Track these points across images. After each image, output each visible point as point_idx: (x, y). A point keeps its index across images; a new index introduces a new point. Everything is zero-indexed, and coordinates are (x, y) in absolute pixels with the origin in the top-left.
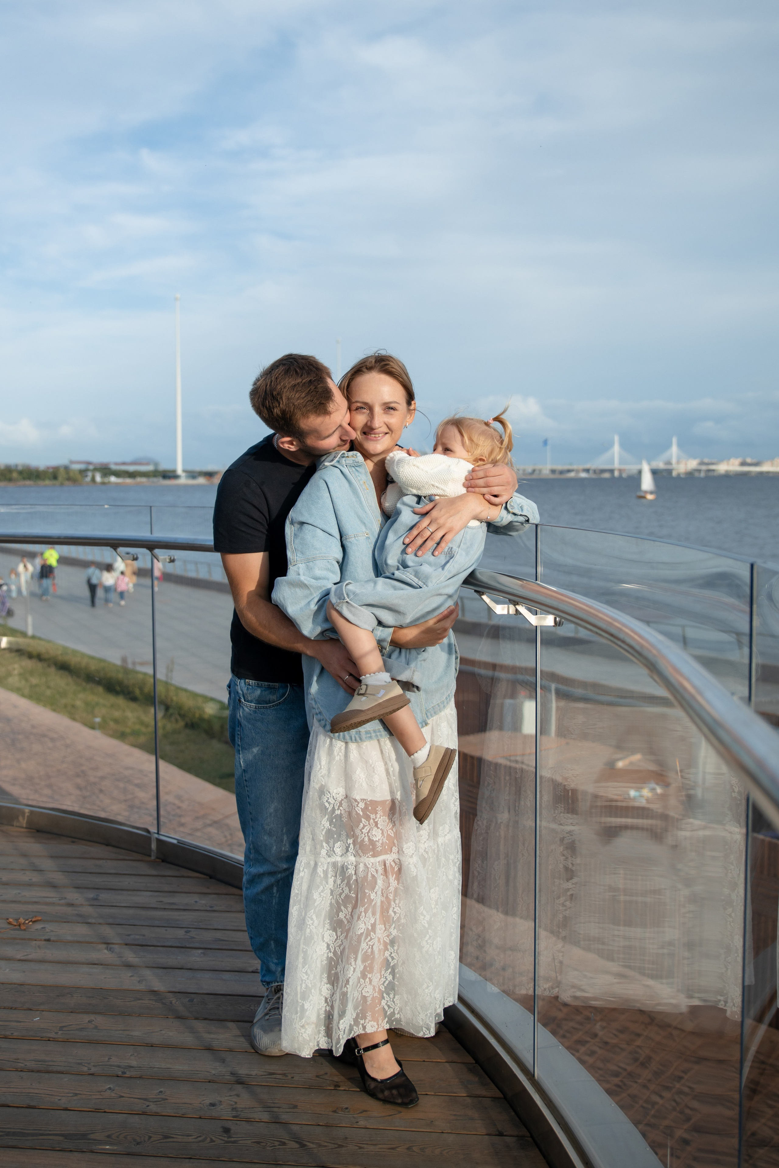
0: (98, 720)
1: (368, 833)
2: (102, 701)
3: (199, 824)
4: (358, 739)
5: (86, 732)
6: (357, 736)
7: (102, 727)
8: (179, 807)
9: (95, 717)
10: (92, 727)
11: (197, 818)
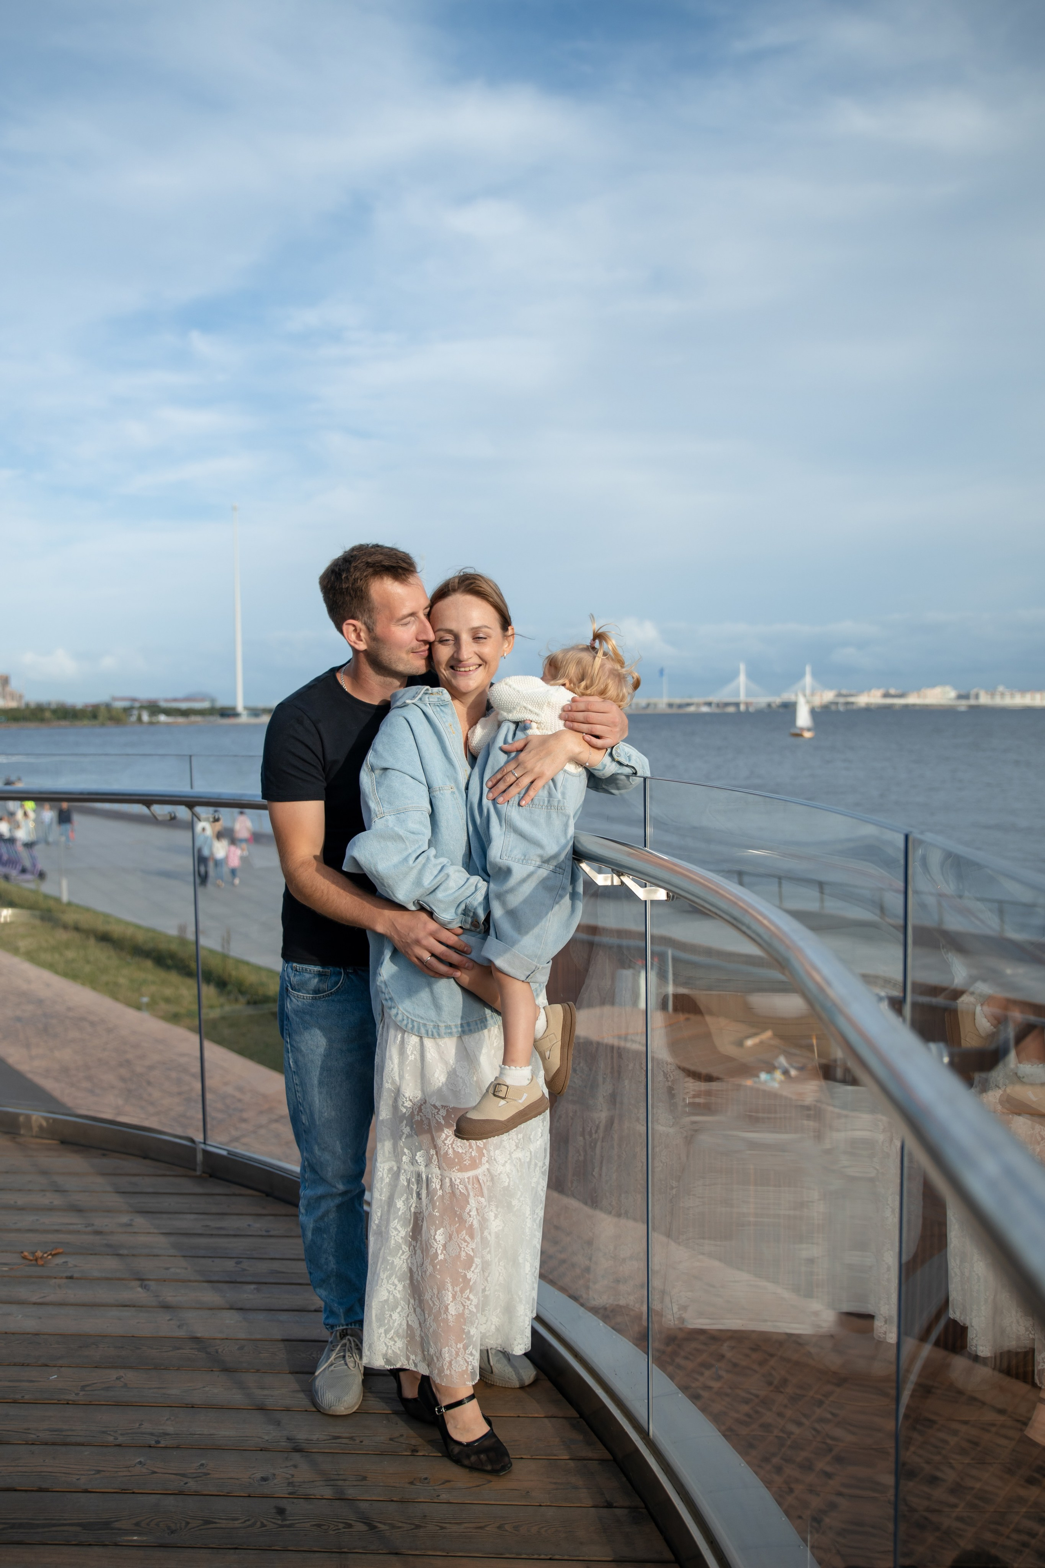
0: (145, 1000)
1: (452, 1144)
2: (150, 977)
3: (263, 1120)
4: (435, 1034)
5: (131, 1014)
6: (434, 1031)
7: (151, 1007)
8: (240, 1100)
9: (142, 995)
10: (138, 1007)
11: (261, 1112)
